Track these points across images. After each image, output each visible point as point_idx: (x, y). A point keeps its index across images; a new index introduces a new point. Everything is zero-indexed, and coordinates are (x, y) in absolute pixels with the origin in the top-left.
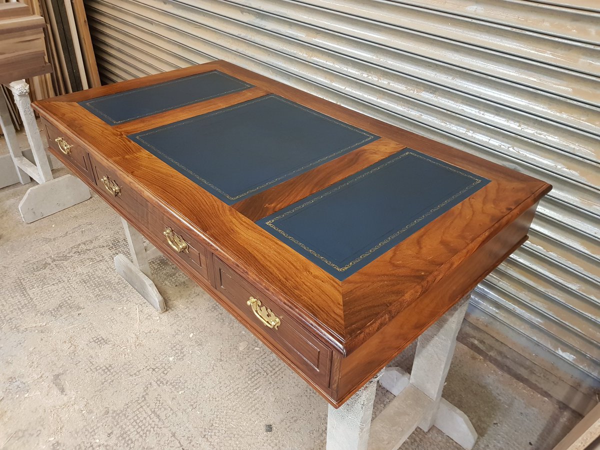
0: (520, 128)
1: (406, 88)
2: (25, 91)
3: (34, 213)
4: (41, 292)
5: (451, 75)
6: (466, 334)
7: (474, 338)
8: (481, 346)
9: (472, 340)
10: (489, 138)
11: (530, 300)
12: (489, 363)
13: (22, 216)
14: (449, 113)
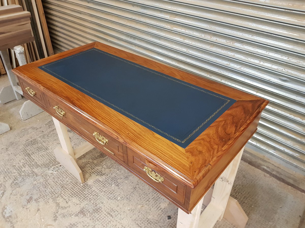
0: (288, 59)
1: (226, 41)
2: (22, 51)
3: (27, 114)
4: (38, 156)
5: (251, 35)
6: (260, 164)
7: (264, 165)
8: (268, 169)
9: (263, 167)
10: (272, 65)
11: (293, 145)
12: (273, 178)
13: (21, 116)
14: (250, 53)
